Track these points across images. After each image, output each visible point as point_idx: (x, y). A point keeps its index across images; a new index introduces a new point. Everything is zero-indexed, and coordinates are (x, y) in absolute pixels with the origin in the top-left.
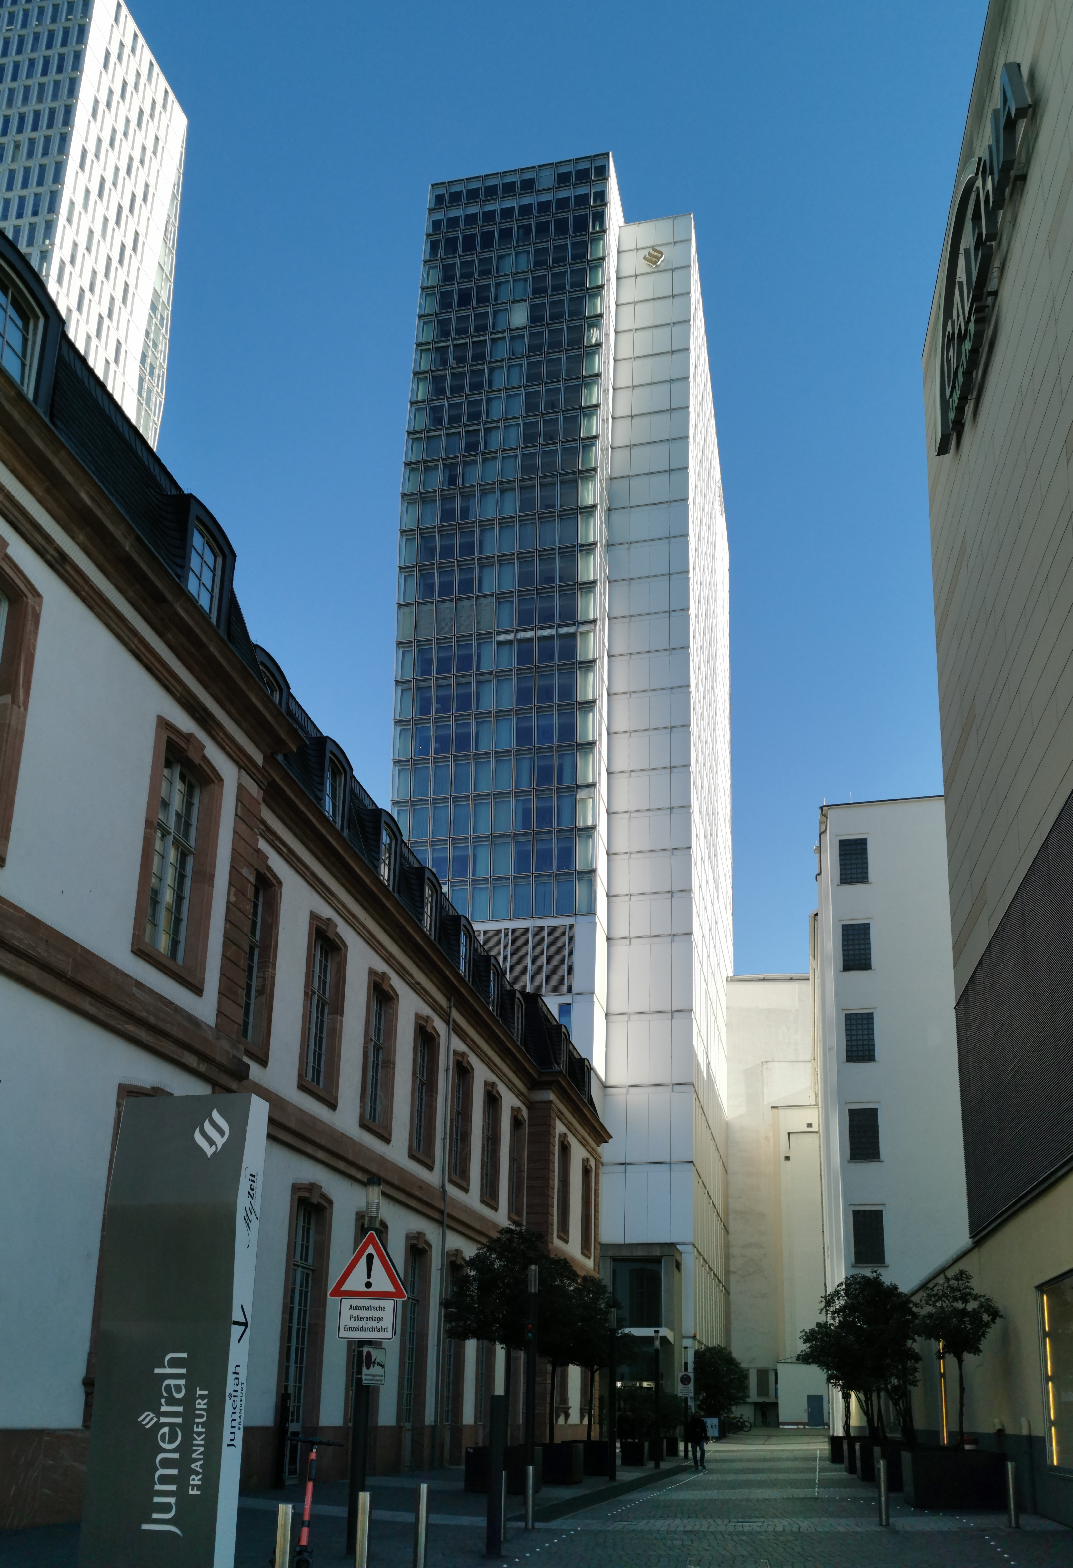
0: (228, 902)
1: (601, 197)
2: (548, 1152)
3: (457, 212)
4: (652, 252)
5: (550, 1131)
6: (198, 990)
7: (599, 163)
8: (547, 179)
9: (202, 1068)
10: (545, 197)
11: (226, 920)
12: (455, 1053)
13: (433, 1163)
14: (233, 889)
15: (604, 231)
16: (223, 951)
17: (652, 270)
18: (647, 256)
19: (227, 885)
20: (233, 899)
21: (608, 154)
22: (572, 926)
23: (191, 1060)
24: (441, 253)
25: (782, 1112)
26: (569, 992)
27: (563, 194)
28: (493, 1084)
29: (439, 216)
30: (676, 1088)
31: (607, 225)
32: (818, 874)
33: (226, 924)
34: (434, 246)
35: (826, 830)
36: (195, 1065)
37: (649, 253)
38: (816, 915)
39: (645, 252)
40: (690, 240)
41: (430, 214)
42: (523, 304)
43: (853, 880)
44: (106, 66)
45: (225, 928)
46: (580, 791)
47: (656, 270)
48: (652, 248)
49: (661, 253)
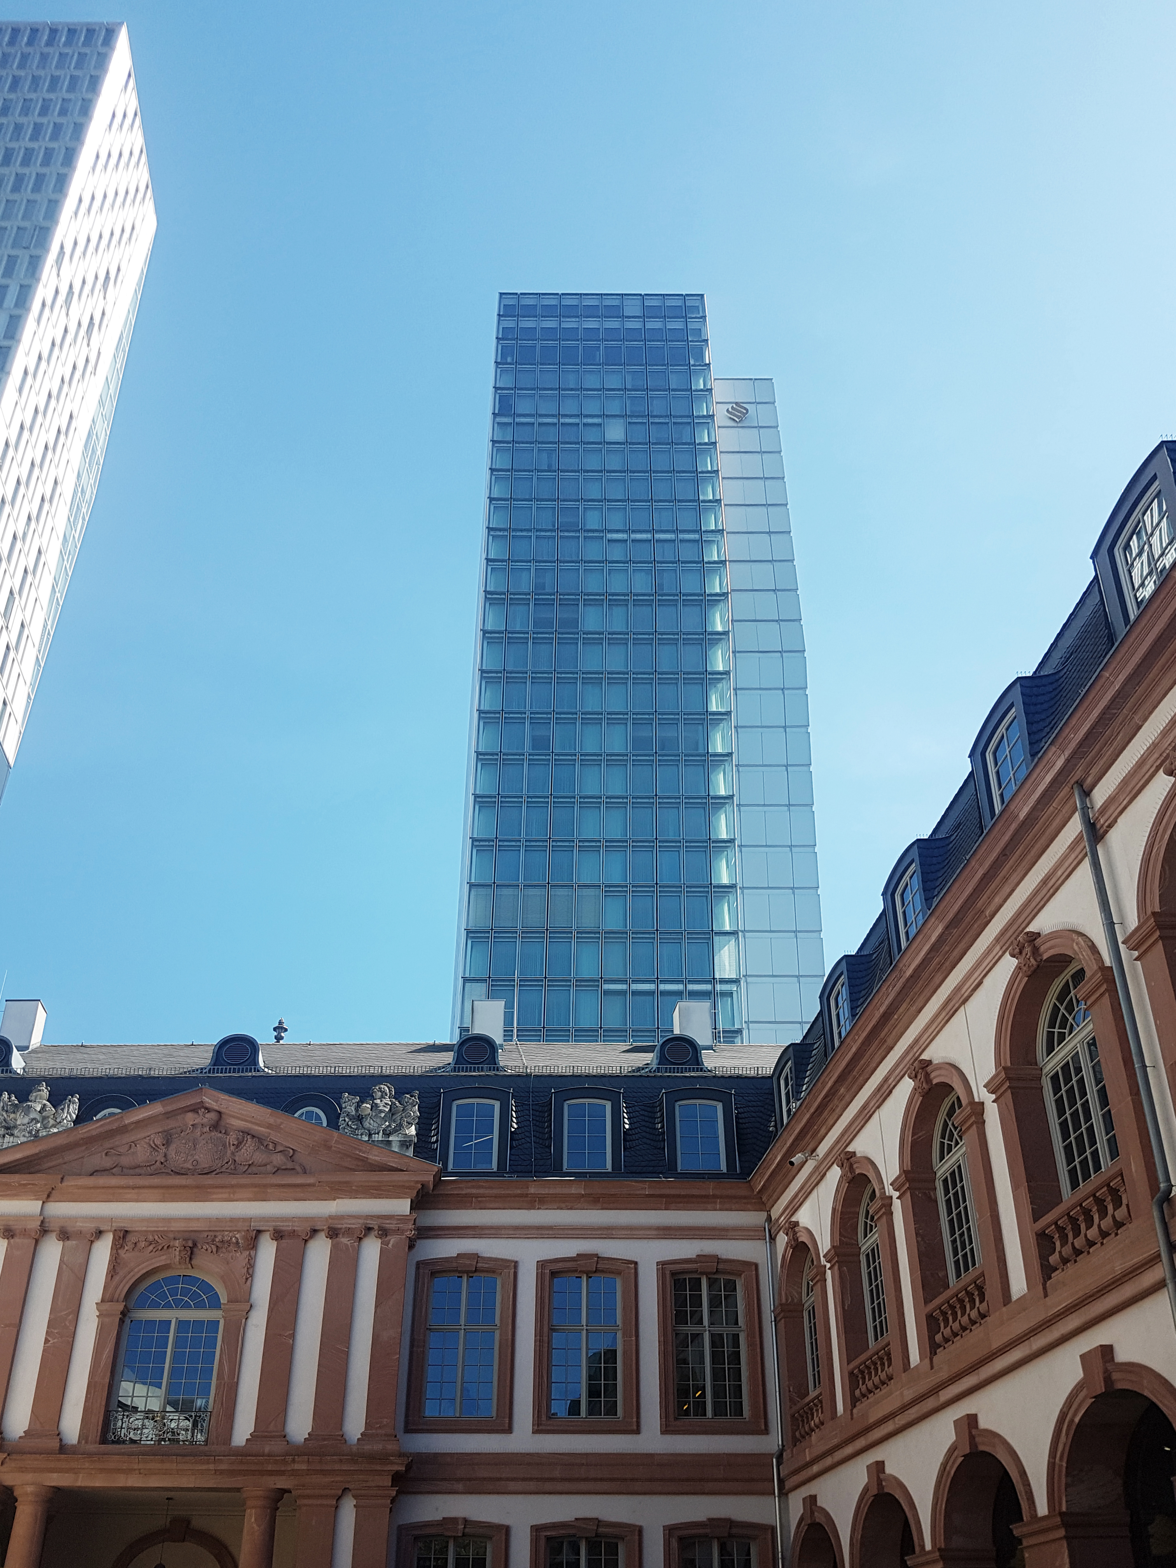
1: (699, 333)
3: (528, 323)
4: (735, 407)
7: (691, 303)
8: (632, 309)
10: (634, 324)
15: (705, 365)
17: (736, 425)
18: (731, 410)
21: (702, 296)
24: (513, 358)
27: (652, 324)
29: (510, 323)
34: (506, 350)
37: (732, 407)
41: (499, 320)
42: (617, 420)
46: (716, 939)
47: (739, 425)
48: (736, 403)
49: (747, 410)
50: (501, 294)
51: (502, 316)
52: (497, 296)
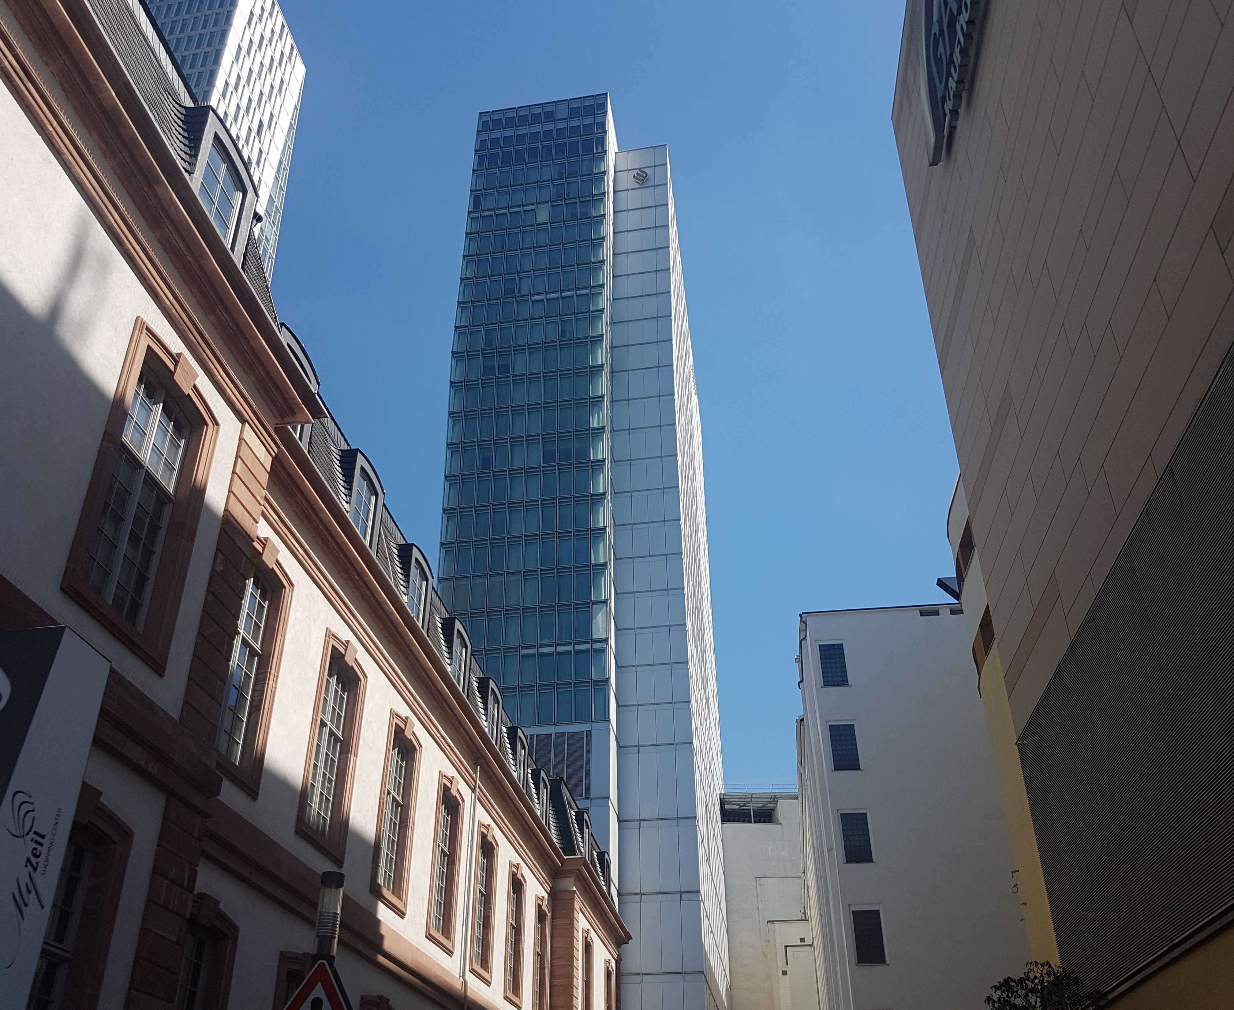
0: (213, 569)
1: (602, 126)
2: (570, 948)
3: (496, 135)
4: (639, 172)
5: (573, 924)
6: (158, 668)
7: (599, 101)
8: (562, 112)
9: (153, 768)
10: (561, 125)
11: (208, 590)
12: (481, 824)
13: (453, 946)
14: (221, 557)
15: (605, 152)
16: (200, 627)
17: (640, 186)
18: (636, 175)
19: (214, 550)
20: (220, 568)
21: (606, 94)
22: (589, 732)
23: (139, 755)
24: (486, 164)
25: (777, 926)
26: (587, 797)
27: (574, 123)
28: (517, 867)
29: (484, 137)
30: (684, 896)
31: (606, 148)
32: (802, 681)
33: (207, 596)
34: (480, 159)
35: (806, 637)
36: (142, 762)
37: (637, 173)
38: (802, 720)
39: (635, 172)
40: (666, 164)
41: (478, 135)
42: (545, 205)
43: (836, 683)
44: (249, 23)
45: (206, 600)
46: (594, 607)
47: (642, 186)
48: (640, 169)
49: (646, 174)
50: (480, 113)
51: (481, 131)
52: (478, 114)
